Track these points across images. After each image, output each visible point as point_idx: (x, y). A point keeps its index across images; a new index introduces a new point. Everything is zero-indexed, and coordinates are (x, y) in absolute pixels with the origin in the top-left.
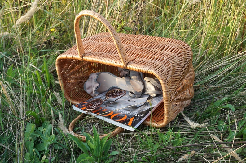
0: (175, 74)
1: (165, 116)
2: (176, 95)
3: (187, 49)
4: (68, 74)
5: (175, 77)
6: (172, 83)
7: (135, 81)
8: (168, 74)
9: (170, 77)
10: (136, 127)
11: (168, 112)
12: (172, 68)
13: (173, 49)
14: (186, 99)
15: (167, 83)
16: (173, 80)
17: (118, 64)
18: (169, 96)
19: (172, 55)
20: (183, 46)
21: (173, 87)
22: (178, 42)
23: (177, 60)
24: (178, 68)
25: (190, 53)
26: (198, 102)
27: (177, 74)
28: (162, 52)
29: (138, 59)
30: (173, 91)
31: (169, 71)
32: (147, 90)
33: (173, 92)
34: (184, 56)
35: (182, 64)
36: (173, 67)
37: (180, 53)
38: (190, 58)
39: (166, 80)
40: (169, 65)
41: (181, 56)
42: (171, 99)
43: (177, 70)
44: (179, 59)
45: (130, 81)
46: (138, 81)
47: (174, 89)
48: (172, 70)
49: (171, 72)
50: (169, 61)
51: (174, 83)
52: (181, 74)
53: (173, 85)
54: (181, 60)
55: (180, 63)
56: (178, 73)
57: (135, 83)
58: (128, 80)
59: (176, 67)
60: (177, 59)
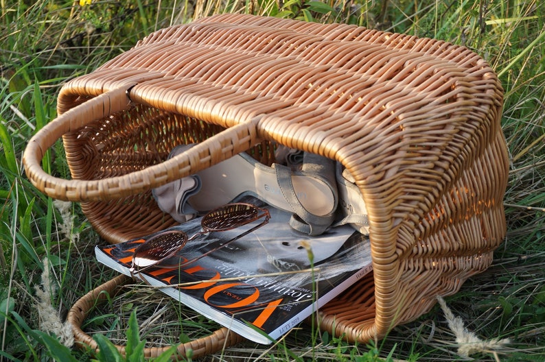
0: (420, 162)
1: (379, 305)
2: (424, 236)
3: (480, 77)
4: (100, 146)
5: (419, 172)
6: (405, 193)
7: (310, 180)
8: (390, 162)
9: (398, 172)
10: (275, 334)
11: (387, 292)
12: (406, 141)
13: (428, 76)
14: (465, 251)
15: (384, 191)
16: (410, 183)
17: (232, 118)
18: (389, 237)
19: (420, 94)
20: (471, 66)
21: (411, 207)
22: (453, 52)
23: (433, 114)
24: (435, 141)
25: (489, 93)
26: (520, 262)
27: (425, 162)
28: (389, 83)
29: (301, 105)
30: (410, 220)
31: (394, 152)
32: (349, 212)
33: (412, 224)
34: (460, 101)
35: (450, 129)
36: (412, 137)
37: (449, 89)
38: (485, 108)
39: (380, 180)
40: (398, 129)
41: (453, 99)
42: (398, 247)
43: (430, 148)
44: (440, 112)
45: (290, 179)
46: (319, 181)
47: (415, 213)
48: (408, 148)
49: (401, 154)
50: (401, 117)
51: (414, 194)
52: (445, 165)
53: (408, 201)
54: (449, 116)
55: (444, 126)
56: (432, 161)
57: (310, 184)
58: (285, 174)
59: (424, 139)
60: (433, 111)
